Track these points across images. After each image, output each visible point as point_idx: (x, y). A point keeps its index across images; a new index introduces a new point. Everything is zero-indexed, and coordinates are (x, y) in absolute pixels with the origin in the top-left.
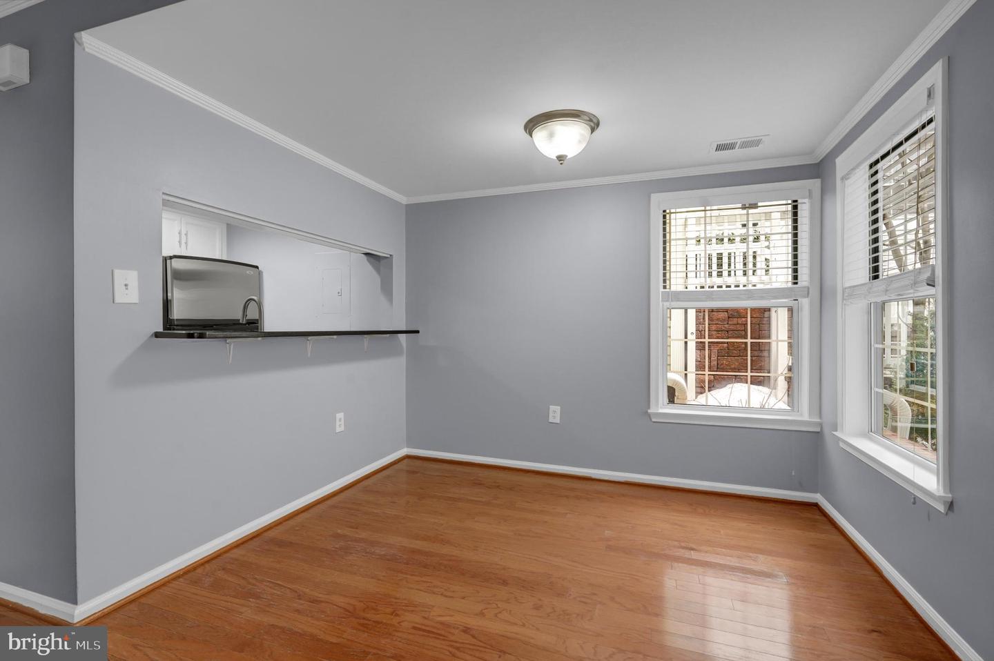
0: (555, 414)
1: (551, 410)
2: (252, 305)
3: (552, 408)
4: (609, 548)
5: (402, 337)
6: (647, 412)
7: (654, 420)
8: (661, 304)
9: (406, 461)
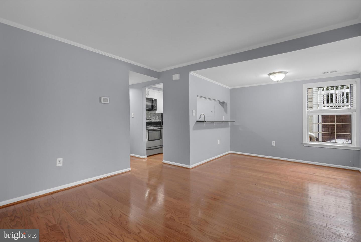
0: (274, 143)
1: (272, 142)
2: (202, 116)
3: (273, 142)
4: (290, 171)
5: (229, 122)
6: (302, 143)
7: (304, 145)
8: (306, 114)
9: (230, 155)
